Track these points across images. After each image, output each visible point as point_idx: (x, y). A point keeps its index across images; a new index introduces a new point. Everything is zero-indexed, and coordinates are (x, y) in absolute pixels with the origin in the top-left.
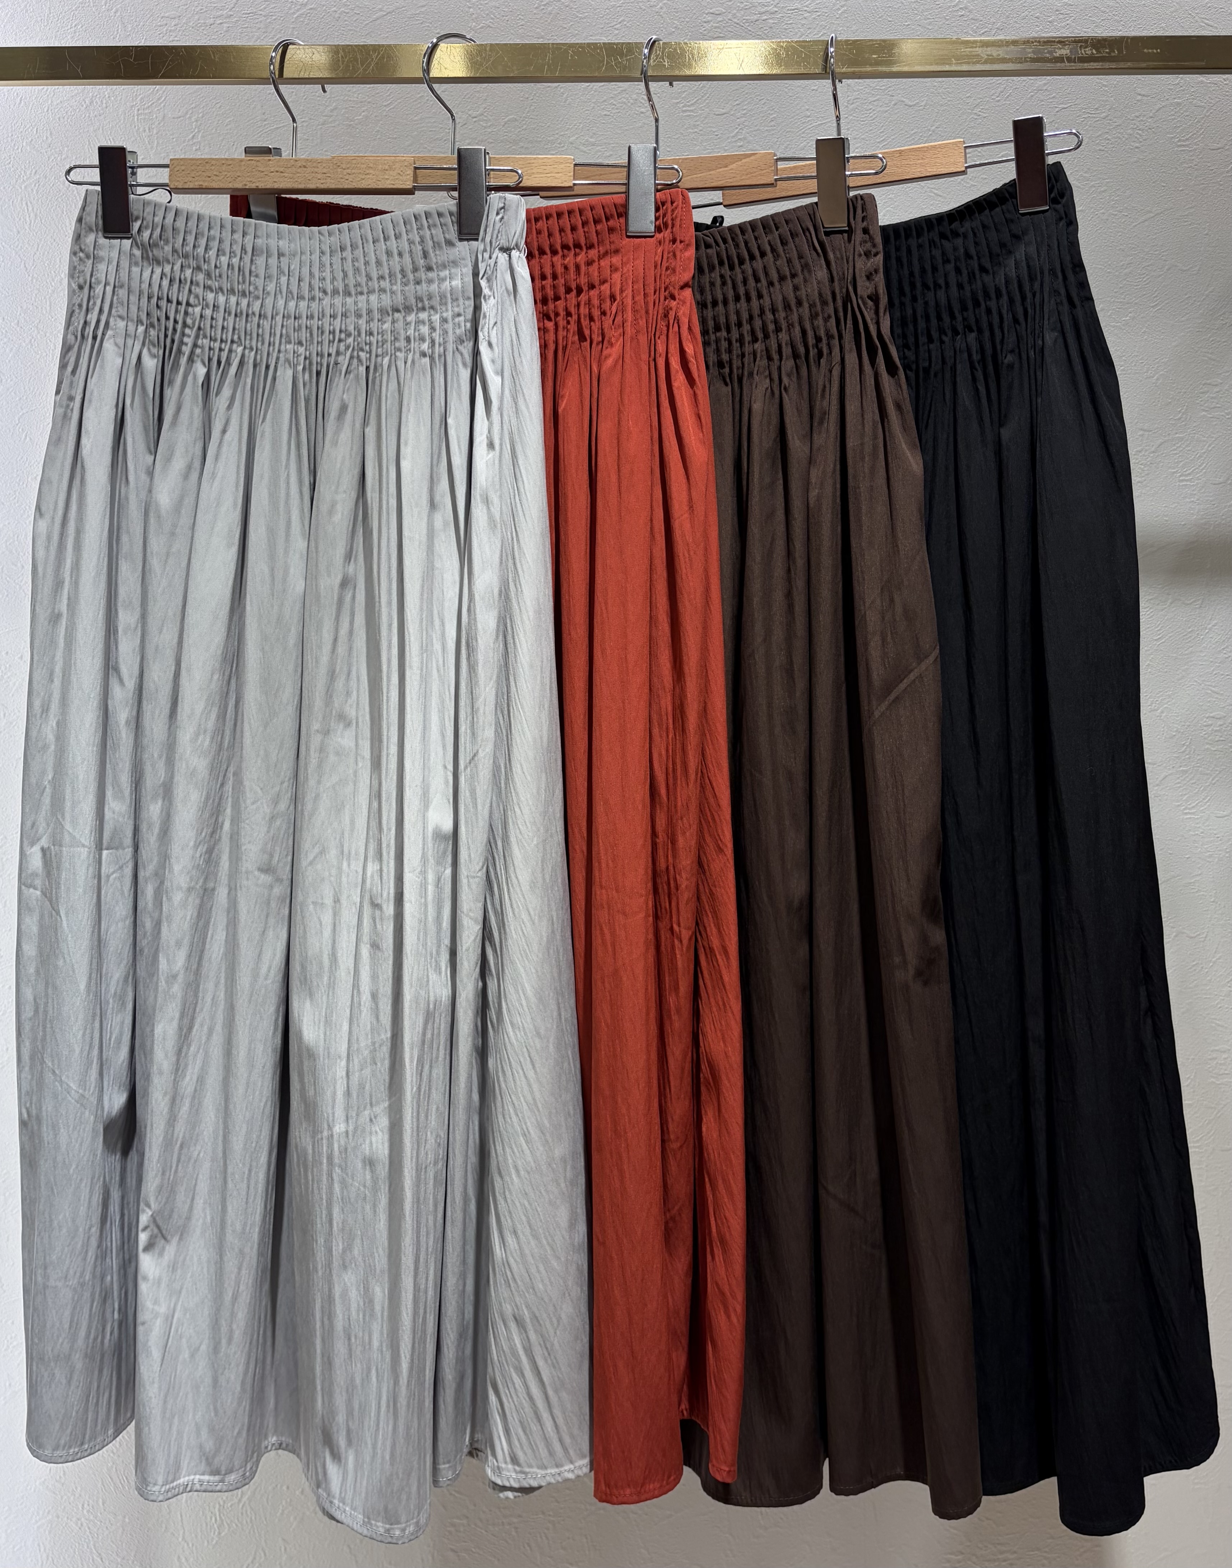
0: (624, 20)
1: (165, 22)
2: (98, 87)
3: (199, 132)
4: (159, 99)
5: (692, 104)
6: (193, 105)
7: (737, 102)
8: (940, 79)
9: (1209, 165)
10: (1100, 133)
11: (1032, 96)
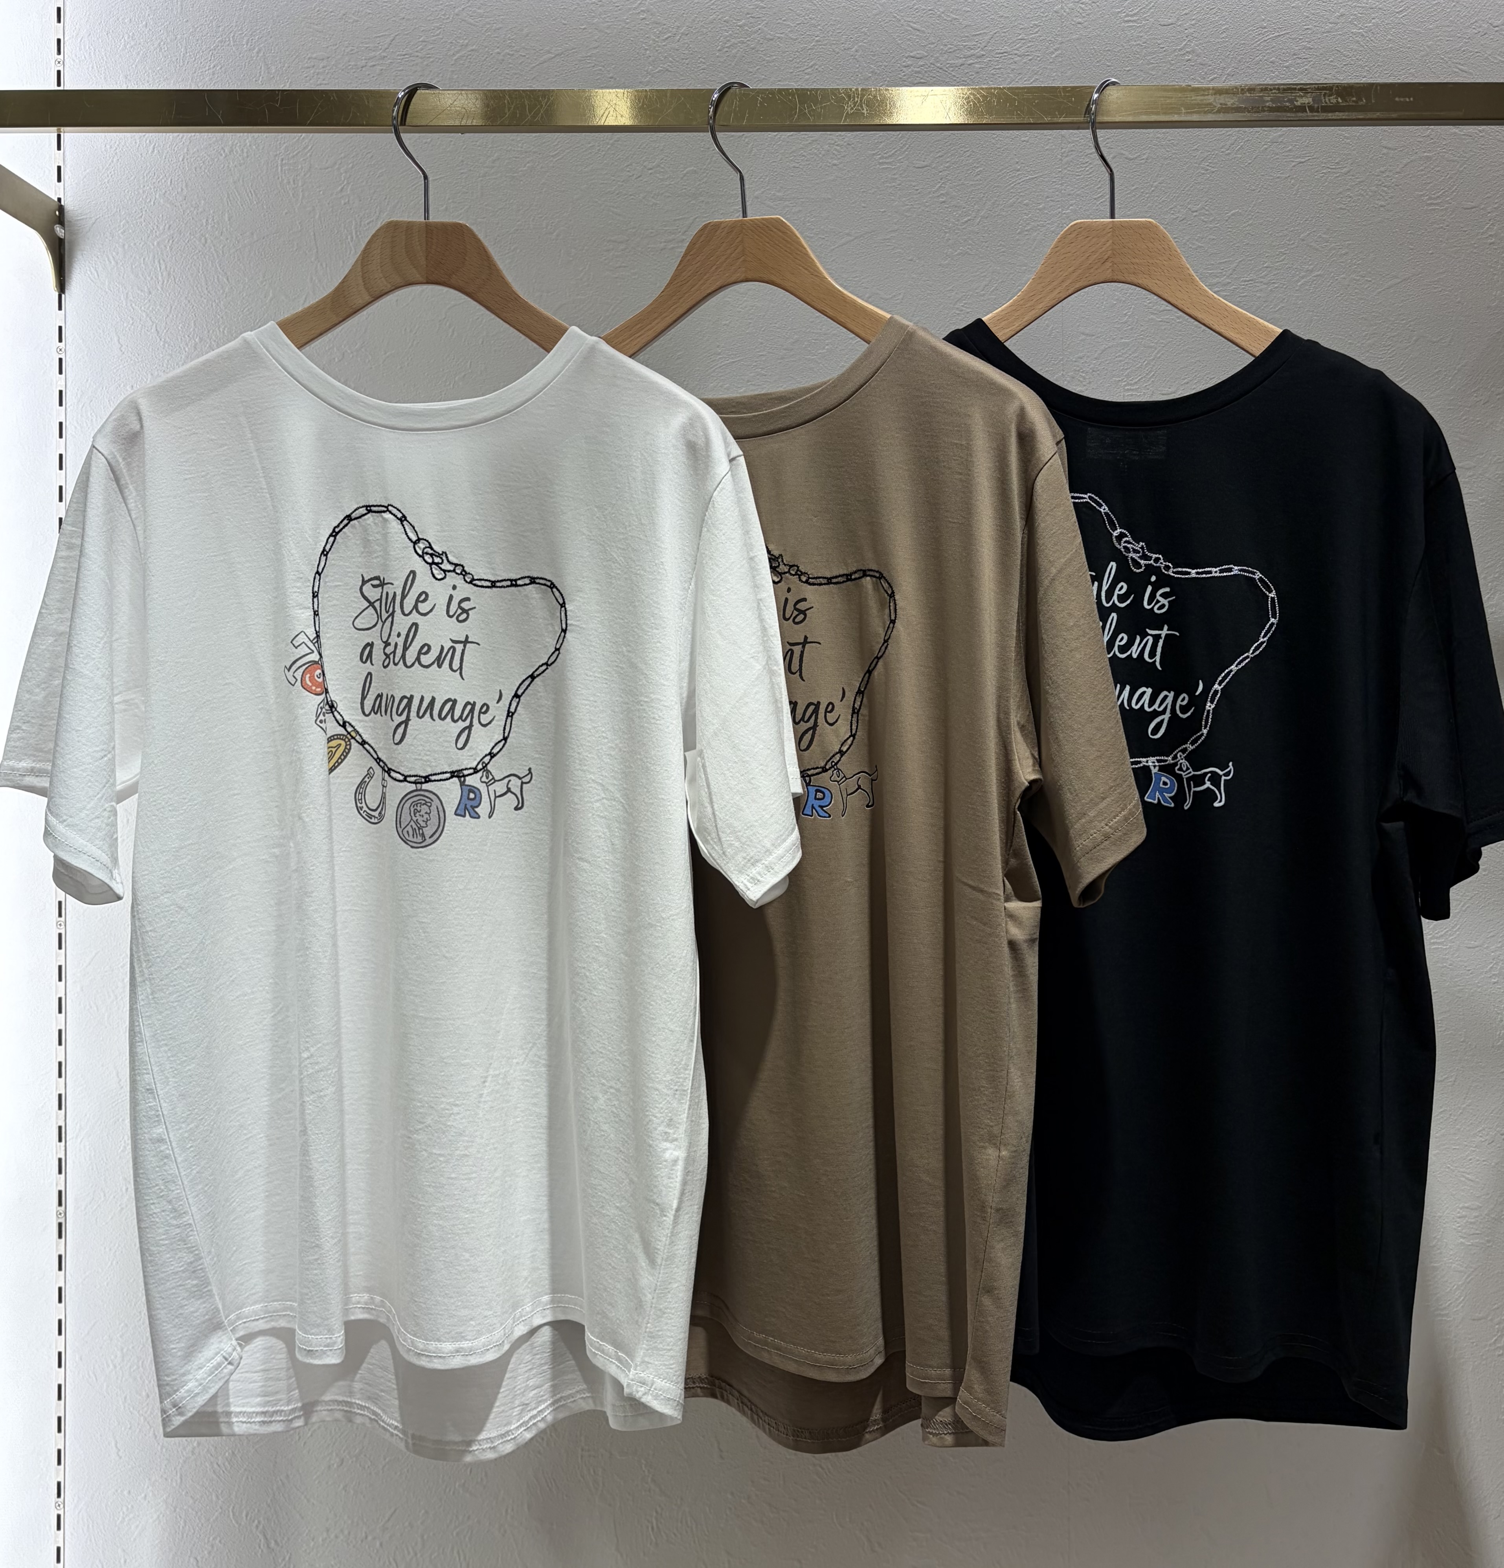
0: (815, 64)
1: (312, 64)
2: (238, 135)
3: (348, 183)
4: (305, 148)
5: (890, 156)
6: (343, 155)
7: (939, 154)
8: (1164, 130)
9: (1462, 225)
10: (1341, 190)
11: (1266, 149)
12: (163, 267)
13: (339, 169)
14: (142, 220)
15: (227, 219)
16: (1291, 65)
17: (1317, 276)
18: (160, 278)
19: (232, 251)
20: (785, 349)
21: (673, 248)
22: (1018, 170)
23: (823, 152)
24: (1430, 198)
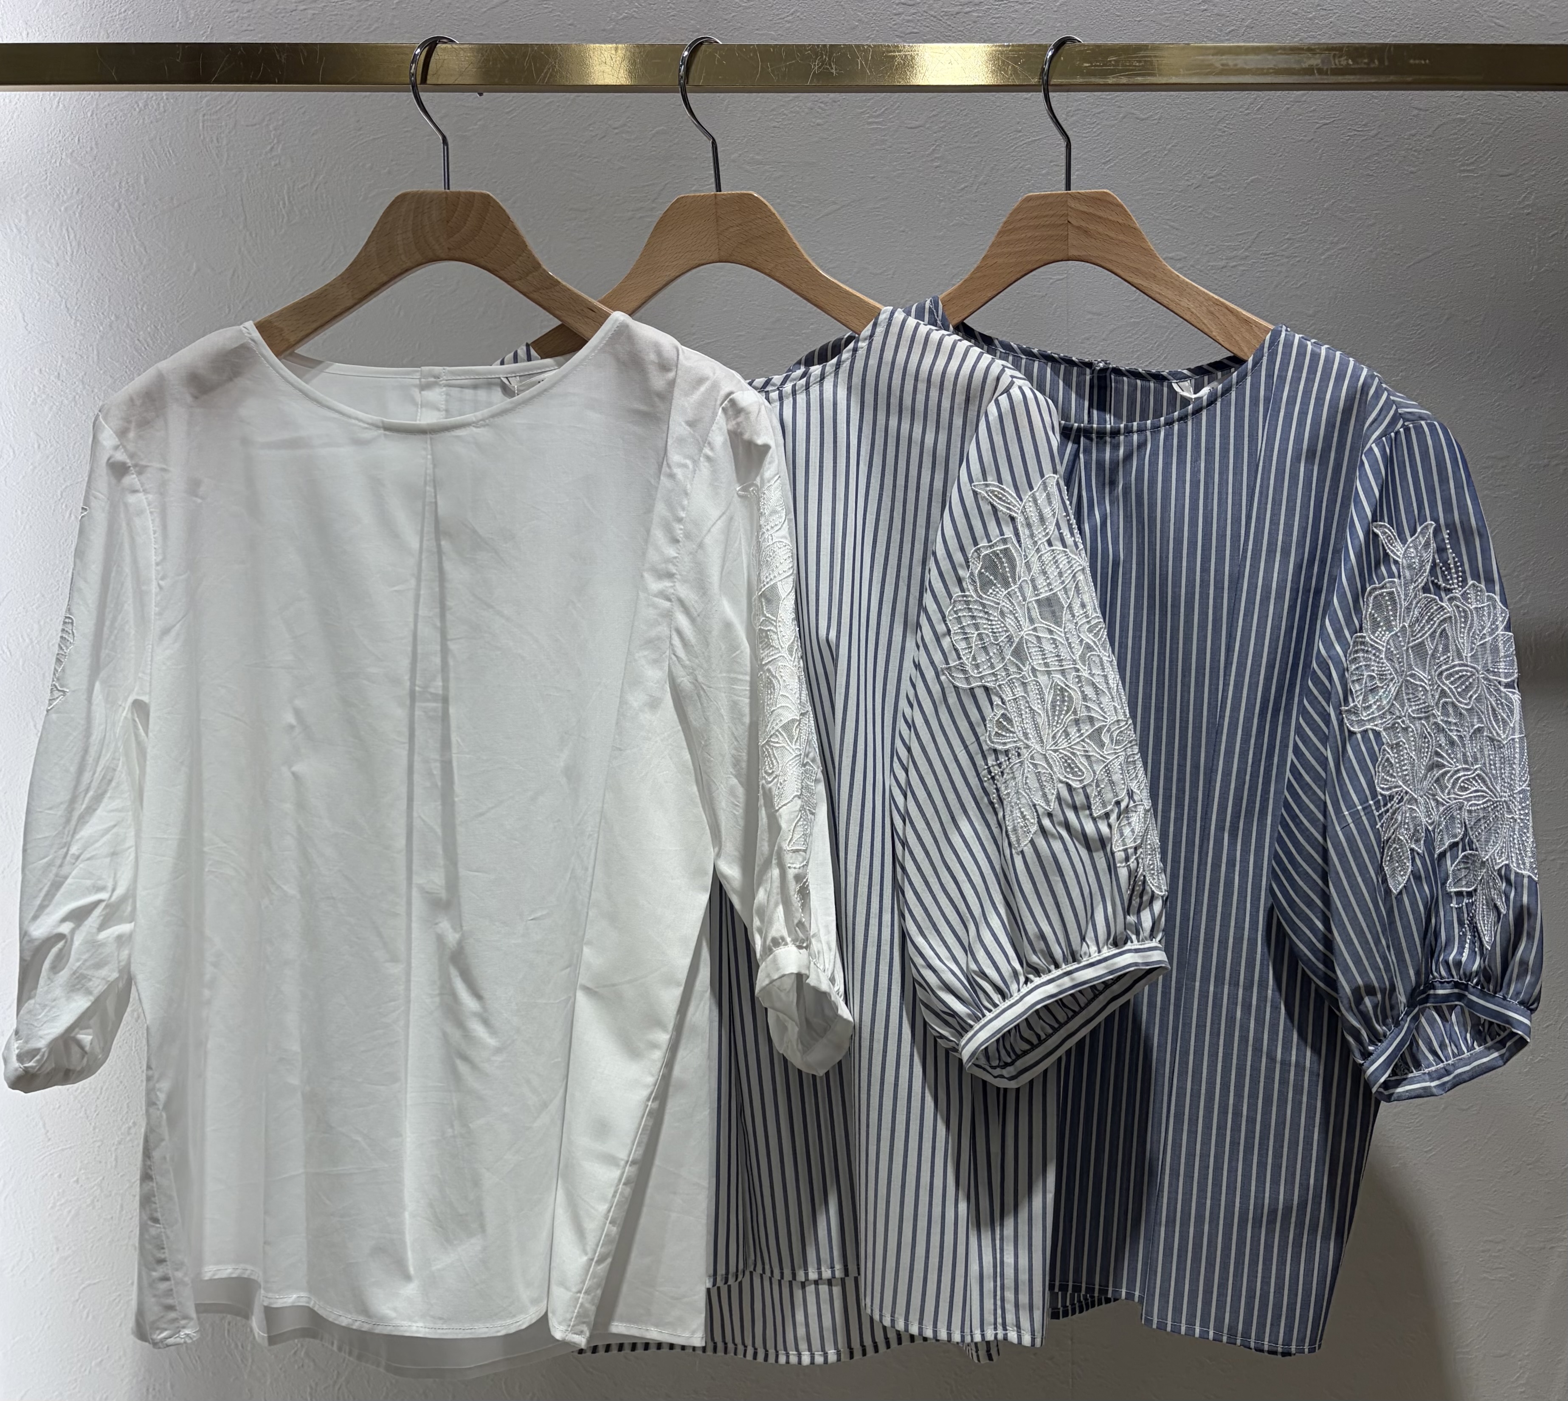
3: (278, 142)
4: (229, 102)
6: (271, 111)
7: (934, 113)
9: (1497, 194)
10: (1368, 154)
11: (1288, 109)
12: (72, 236)
13: (267, 125)
14: (47, 183)
15: (142, 182)
16: (1315, 17)
17: (1343, 248)
18: (69, 248)
19: (149, 219)
20: (766, 329)
21: (641, 217)
22: (1020, 131)
23: (806, 110)
24: (1462, 165)
